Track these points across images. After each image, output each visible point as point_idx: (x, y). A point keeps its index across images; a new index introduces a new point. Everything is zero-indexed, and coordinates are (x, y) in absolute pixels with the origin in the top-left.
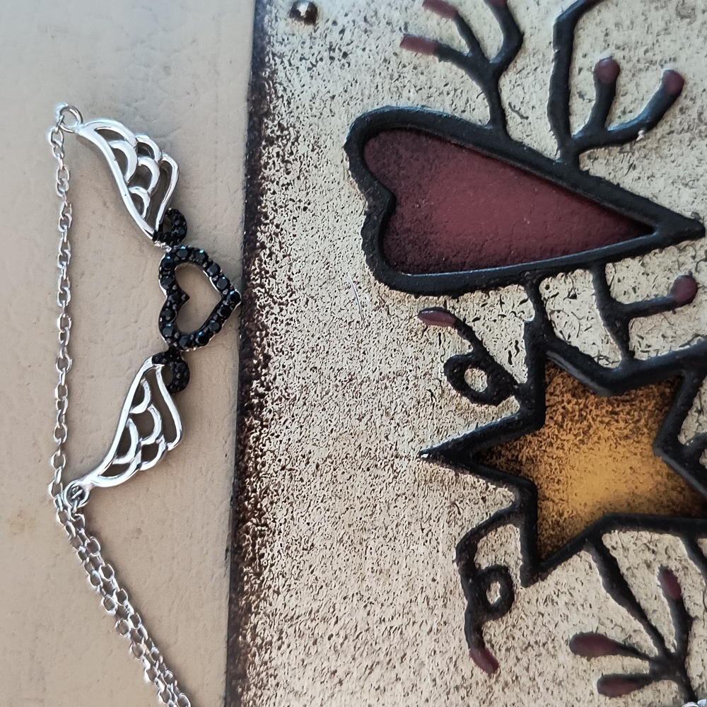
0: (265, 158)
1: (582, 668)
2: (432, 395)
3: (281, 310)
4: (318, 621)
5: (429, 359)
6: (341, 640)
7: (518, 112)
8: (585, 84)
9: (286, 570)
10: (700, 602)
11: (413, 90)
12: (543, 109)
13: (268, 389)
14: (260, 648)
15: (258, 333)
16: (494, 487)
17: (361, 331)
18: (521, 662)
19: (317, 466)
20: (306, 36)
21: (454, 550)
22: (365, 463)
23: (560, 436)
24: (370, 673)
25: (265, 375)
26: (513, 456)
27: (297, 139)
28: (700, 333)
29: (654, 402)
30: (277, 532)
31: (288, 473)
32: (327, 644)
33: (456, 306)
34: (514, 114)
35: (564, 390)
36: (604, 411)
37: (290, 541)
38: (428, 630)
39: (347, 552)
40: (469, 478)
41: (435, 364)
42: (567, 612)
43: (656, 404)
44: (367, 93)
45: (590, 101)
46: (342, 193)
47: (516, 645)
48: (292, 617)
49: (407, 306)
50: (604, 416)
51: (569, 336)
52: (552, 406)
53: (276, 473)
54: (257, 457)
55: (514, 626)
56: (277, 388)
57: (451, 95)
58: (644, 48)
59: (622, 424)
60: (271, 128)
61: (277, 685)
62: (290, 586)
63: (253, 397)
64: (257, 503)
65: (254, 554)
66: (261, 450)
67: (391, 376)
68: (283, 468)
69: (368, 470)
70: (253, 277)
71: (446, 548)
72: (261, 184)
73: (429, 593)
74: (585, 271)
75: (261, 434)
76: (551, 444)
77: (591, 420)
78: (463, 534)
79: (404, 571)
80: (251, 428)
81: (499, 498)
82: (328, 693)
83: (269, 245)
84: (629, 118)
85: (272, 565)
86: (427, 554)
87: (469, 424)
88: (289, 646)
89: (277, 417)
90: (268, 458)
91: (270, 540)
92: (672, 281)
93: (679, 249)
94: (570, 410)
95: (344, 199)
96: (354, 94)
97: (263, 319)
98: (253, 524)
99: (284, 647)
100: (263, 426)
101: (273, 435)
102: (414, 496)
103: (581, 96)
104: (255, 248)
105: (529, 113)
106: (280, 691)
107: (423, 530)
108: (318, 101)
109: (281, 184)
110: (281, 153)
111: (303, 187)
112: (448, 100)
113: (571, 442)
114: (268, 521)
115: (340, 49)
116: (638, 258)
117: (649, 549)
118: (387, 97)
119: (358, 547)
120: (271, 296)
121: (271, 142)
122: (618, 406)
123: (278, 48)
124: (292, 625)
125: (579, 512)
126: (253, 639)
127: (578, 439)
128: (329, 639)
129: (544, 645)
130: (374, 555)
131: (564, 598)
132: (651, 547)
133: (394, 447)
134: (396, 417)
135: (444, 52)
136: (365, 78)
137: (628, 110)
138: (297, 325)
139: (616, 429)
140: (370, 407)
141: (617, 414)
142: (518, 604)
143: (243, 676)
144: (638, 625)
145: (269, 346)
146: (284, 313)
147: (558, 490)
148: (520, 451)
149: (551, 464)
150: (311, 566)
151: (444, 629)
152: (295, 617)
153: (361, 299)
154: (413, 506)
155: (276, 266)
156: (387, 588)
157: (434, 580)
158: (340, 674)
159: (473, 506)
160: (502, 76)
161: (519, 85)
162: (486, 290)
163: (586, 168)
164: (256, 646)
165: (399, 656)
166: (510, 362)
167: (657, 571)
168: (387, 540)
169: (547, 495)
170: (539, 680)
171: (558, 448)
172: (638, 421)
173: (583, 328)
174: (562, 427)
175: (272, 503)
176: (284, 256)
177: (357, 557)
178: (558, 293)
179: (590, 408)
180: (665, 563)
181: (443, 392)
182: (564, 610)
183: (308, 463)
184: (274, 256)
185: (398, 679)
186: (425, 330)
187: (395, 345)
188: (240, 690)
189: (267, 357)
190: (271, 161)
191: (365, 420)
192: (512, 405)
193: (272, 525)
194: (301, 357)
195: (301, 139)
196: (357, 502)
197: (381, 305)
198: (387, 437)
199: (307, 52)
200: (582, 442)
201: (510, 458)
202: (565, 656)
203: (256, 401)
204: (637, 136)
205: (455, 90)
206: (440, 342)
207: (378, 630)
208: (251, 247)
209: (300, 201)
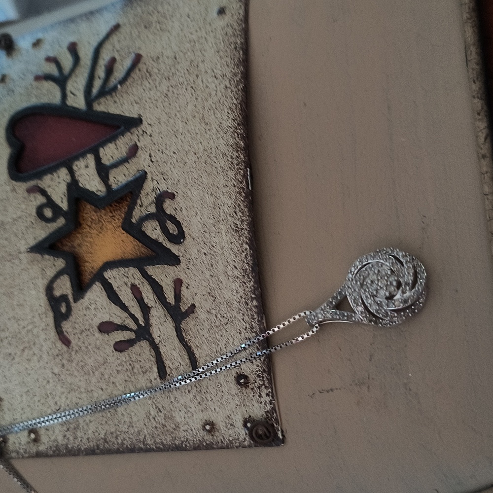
1: (106, 339)
2: (32, 223)
5: (31, 208)
8: (101, 72)
10: (153, 299)
11: (34, 98)
12: (82, 89)
16: (57, 259)
18: (81, 340)
21: (45, 290)
24: (24, 353)
34: (71, 95)
39: (7, 298)
41: (33, 209)
42: (96, 313)
45: (102, 79)
47: (77, 332)
49: (22, 187)
55: (75, 323)
69: (10, 261)
71: (42, 290)
73: (39, 311)
74: (90, 154)
78: (48, 282)
79: (28, 303)
81: (60, 263)
82: (10, 364)
86: (36, 294)
87: (46, 233)
92: (128, 148)
93: (131, 133)
102: (27, 269)
103: (99, 78)
105: (77, 92)
107: (33, 283)
116: (113, 142)
117: (125, 276)
119: (11, 295)
127: (98, 231)
129: (89, 330)
131: (93, 306)
132: (126, 275)
133: (19, 249)
134: (19, 236)
135: (48, 77)
140: (9, 234)
142: (75, 312)
144: (126, 315)
151: (48, 328)
153: (6, 189)
157: (40, 305)
158: (13, 354)
159: (50, 269)
161: (75, 82)
163: (96, 109)
165: (33, 343)
166: (62, 202)
167: (130, 286)
170: (90, 348)
178: (80, 167)
180: (133, 281)
181: (36, 221)
182: (94, 312)
185: (34, 354)
186: (29, 196)
191: (8, 240)
192: (61, 221)
198: (16, 245)
200: (100, 232)
202: (98, 335)
204: (118, 87)
206: (35, 200)
207: (23, 332)
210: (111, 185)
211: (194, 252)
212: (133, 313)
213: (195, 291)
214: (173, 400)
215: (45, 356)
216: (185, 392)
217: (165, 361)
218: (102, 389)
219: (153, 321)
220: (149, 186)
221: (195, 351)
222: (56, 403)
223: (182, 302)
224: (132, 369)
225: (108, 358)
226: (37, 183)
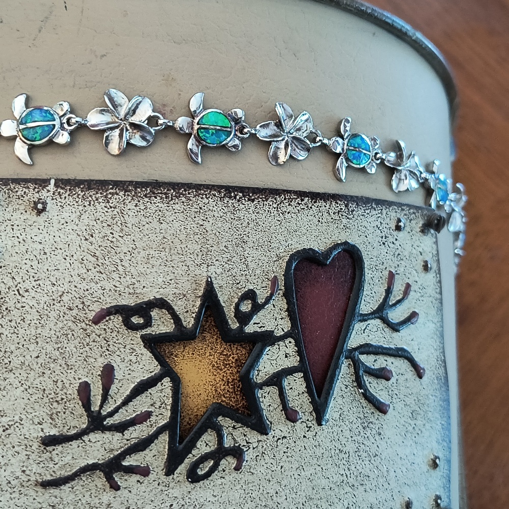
0: (339, 202)
1: (94, 372)
2: (238, 283)
3: (275, 208)
4: (120, 227)
5: (255, 281)
6: (110, 239)
7: (366, 328)
8: (380, 362)
9: (148, 210)
10: (132, 437)
11: (372, 276)
12: (368, 341)
13: (239, 201)
14: (106, 197)
15: (264, 196)
16: (194, 317)
17: (266, 247)
18: (97, 337)
19: (202, 225)
20: (390, 225)
21: (161, 297)
22: (204, 249)
23: (216, 353)
24: (91, 255)
25: (245, 200)
26: (206, 329)
27: (348, 218)
28: (272, 425)
29: (234, 405)
30: (168, 205)
31: (198, 210)
32: (108, 233)
33: (280, 295)
34: (365, 326)
35: (239, 355)
36: (229, 377)
37: (164, 212)
38: (116, 285)
39: (158, 241)
40: (198, 303)
41: (253, 285)
42: (126, 361)
43: (233, 406)
44: (369, 253)
46: (327, 239)
47: (107, 334)
48: (123, 213)
49: (279, 270)
50: (227, 377)
51: (267, 354)
52: (231, 349)
53: (198, 205)
54: (206, 195)
55: (118, 332)
56: (239, 205)
57: (371, 294)
58: (398, 394)
59: (222, 387)
60: (352, 206)
61: (85, 206)
62: (140, 212)
63: (234, 193)
64: (183, 195)
65: (157, 194)
66: (209, 197)
67: (246, 262)
68: (201, 208)
69: (201, 251)
70: (289, 195)
71: (160, 292)
72: (329, 200)
73: (137, 285)
74: (298, 362)
75: (217, 197)
76: (212, 349)
77: (224, 370)
78: (169, 301)
79: (148, 271)
80: (220, 192)
81: (188, 320)
82: (80, 233)
83: (303, 203)
84: (368, 385)
85: (151, 203)
86: (158, 283)
87: (224, 302)
88: (107, 212)
89: (225, 205)
90: (206, 201)
91: (164, 202)
92: (296, 409)
93: (311, 412)
94: (229, 359)
95: (324, 240)
96: (368, 247)
97: (270, 199)
98: (172, 193)
99: (106, 209)
100: (221, 198)
101: (217, 203)
102: (188, 275)
103: (375, 360)
104: (301, 196)
105: (366, 334)
106: (81, 208)
107: (171, 280)
108: (364, 229)
109: (329, 210)
110: (342, 211)
111: (328, 221)
112: (369, 293)
113: (213, 360)
114: (174, 201)
115: (386, 241)
116: (306, 390)
117: (161, 404)
118: (368, 263)
119: (161, 247)
120: (280, 203)
121: (346, 206)
122: (231, 385)
123: (384, 212)
124: (118, 213)
125: (177, 366)
126: (110, 193)
127: (215, 364)
128: (111, 233)
129: (108, 350)
130: (157, 255)
131: (134, 359)
132: (163, 405)
133: (212, 264)
134: (227, 265)
135: (388, 291)
136: (375, 253)
137: (371, 384)
138: (268, 216)
139: (220, 385)
140: (231, 252)
141: (228, 385)
142: (131, 334)
143: (89, 188)
145: (258, 202)
146: (273, 209)
147: (189, 354)
148: (208, 332)
149: (202, 349)
150: (150, 222)
151: (117, 294)
152: (123, 215)
153: (281, 247)
154: (183, 274)
155: (294, 206)
156: (139, 263)
157: (144, 287)
158: (91, 239)
159: (184, 306)
160: (381, 321)
161: (378, 329)
162: (288, 310)
164: (106, 194)
165: (101, 270)
166: (254, 324)
167: (150, 410)
168: (165, 262)
169: (186, 348)
170: (87, 348)
171: (210, 353)
172: (224, 397)
173: (272, 362)
174: (221, 355)
175: (183, 202)
176: (298, 210)
177: (156, 246)
178: (287, 348)
179: (230, 370)
180: (154, 414)
181: (240, 289)
182: (127, 359)
183: (204, 220)
184: (298, 205)
185: (88, 270)
186: (268, 279)
187: (261, 264)
188: (82, 187)
189: (253, 201)
190: (338, 205)
191: (225, 249)
192: (234, 325)
193: (172, 202)
194: (254, 217)
195: (348, 220)
196: (185, 246)
197: (279, 258)
198: (217, 260)
199: (384, 225)
200: (214, 366)
201: (205, 327)
202: (101, 362)
203: (233, 194)
204: (361, 389)
205: (373, 297)
206: (263, 287)
207: (116, 259)
208: (301, 194)
209: (322, 219)
210: (261, 389)
211: (176, 492)
212: (119, 411)
213: (134, 491)
214: (17, 449)
215: (84, 285)
216: (23, 466)
217: (61, 445)
218: (37, 357)
219: (108, 435)
220: (254, 436)
221: (68, 485)
222: (27, 291)
223: (124, 474)
224: (57, 401)
225: (72, 371)
226: (280, 290)
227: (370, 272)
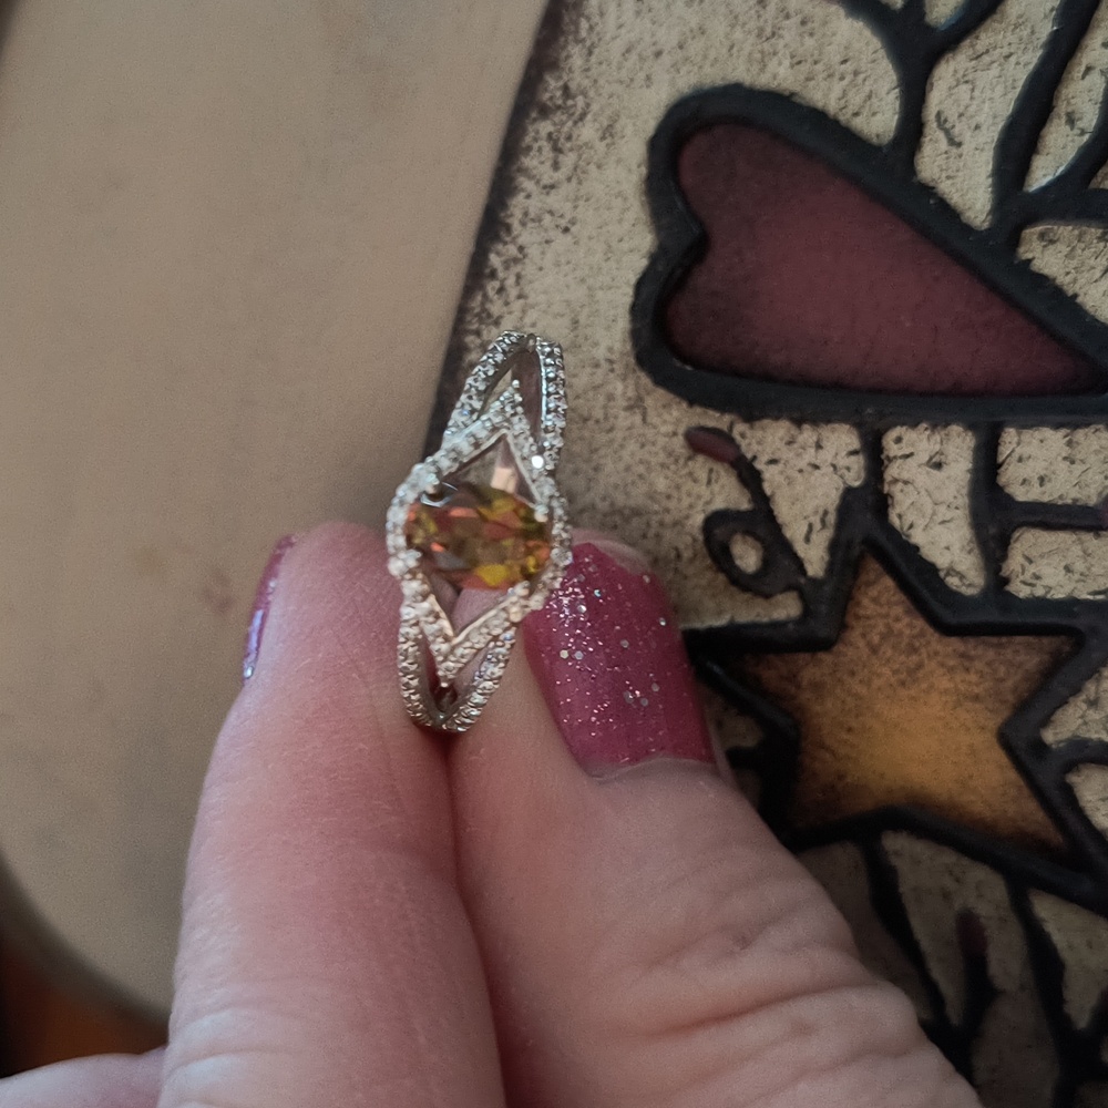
0: (529, 139)
2: (678, 555)
5: (685, 501)
7: (947, 132)
8: (1084, 100)
11: (787, 63)
12: (991, 134)
16: (736, 712)
17: (598, 437)
23: (869, 665)
27: (583, 117)
29: (1037, 659)
33: (748, 433)
34: (941, 135)
35: (894, 599)
36: (949, 649)
41: (693, 511)
44: (712, 54)
45: (1083, 132)
49: (672, 418)
50: (947, 656)
51: (911, 526)
52: (868, 618)
57: (845, 82)
60: (552, 84)
67: (626, 513)
70: (468, 318)
72: (514, 179)
74: (965, 431)
77: (924, 656)
81: (741, 728)
83: (501, 274)
87: (720, 615)
94: (896, 632)
95: (626, 226)
96: (692, 53)
103: (1071, 120)
104: (481, 276)
105: (966, 137)
108: (633, 57)
109: (542, 183)
110: (555, 135)
111: (572, 196)
112: (838, 89)
113: (885, 679)
116: (1064, 431)
117: (952, 874)
118: (742, 66)
121: (545, 112)
127: (897, 677)
132: (957, 872)
136: (718, 28)
139: (962, 681)
149: (844, 702)
153: (610, 388)
155: (504, 308)
160: (944, 60)
161: (967, 82)
162: (798, 422)
163: (1029, 256)
166: (807, 539)
167: (958, 907)
169: (827, 744)
171: (861, 682)
172: (1002, 680)
173: (939, 518)
174: (876, 652)
176: (518, 298)
178: (912, 454)
180: (971, 902)
181: (695, 556)
184: (504, 294)
186: (690, 459)
190: (536, 146)
195: (589, 117)
197: (636, 405)
200: (903, 684)
205: (856, 73)
206: (709, 482)
208: (477, 273)
209: (562, 216)
210: (1006, 581)
212: (934, 977)
226: (731, 427)
227: (772, 65)
